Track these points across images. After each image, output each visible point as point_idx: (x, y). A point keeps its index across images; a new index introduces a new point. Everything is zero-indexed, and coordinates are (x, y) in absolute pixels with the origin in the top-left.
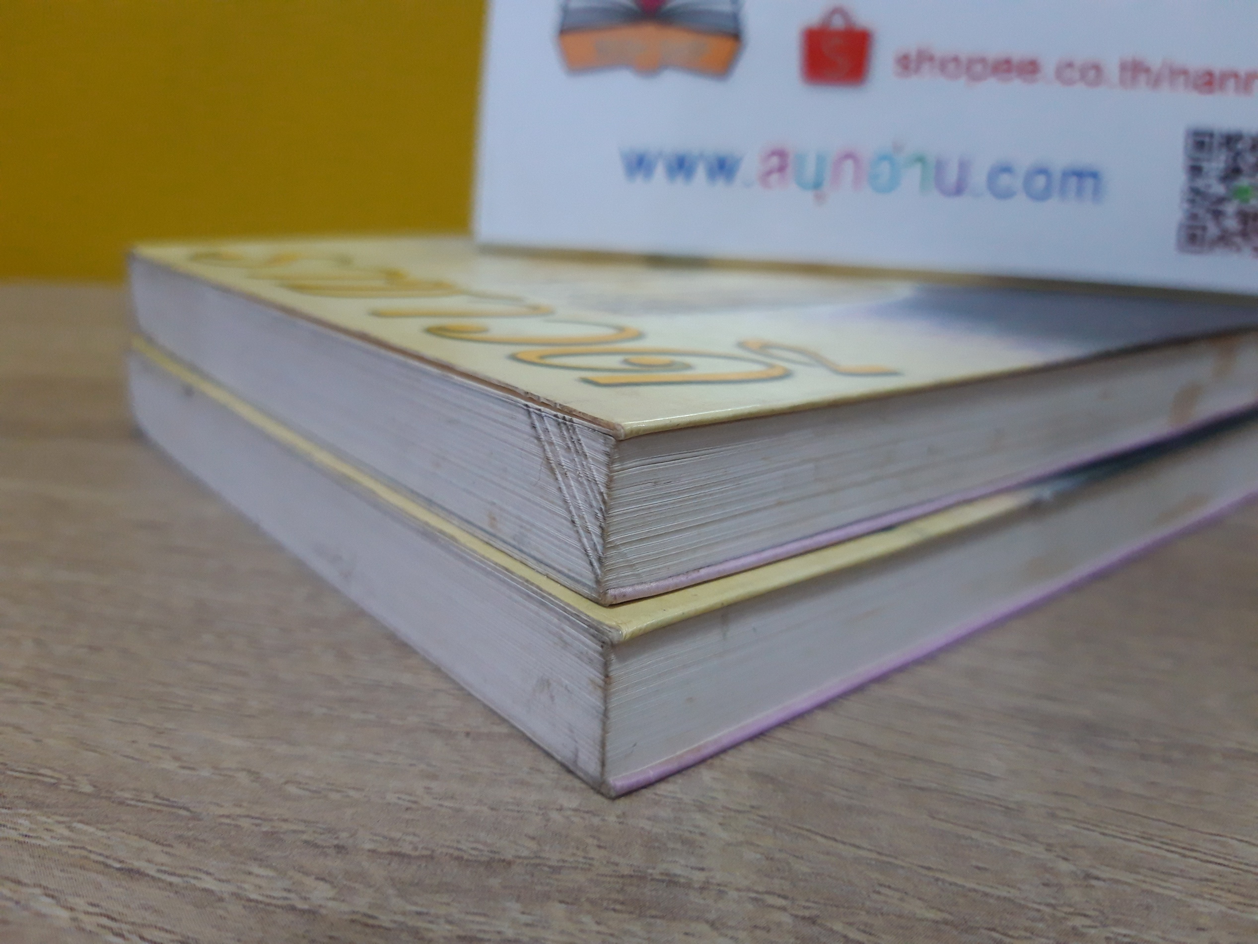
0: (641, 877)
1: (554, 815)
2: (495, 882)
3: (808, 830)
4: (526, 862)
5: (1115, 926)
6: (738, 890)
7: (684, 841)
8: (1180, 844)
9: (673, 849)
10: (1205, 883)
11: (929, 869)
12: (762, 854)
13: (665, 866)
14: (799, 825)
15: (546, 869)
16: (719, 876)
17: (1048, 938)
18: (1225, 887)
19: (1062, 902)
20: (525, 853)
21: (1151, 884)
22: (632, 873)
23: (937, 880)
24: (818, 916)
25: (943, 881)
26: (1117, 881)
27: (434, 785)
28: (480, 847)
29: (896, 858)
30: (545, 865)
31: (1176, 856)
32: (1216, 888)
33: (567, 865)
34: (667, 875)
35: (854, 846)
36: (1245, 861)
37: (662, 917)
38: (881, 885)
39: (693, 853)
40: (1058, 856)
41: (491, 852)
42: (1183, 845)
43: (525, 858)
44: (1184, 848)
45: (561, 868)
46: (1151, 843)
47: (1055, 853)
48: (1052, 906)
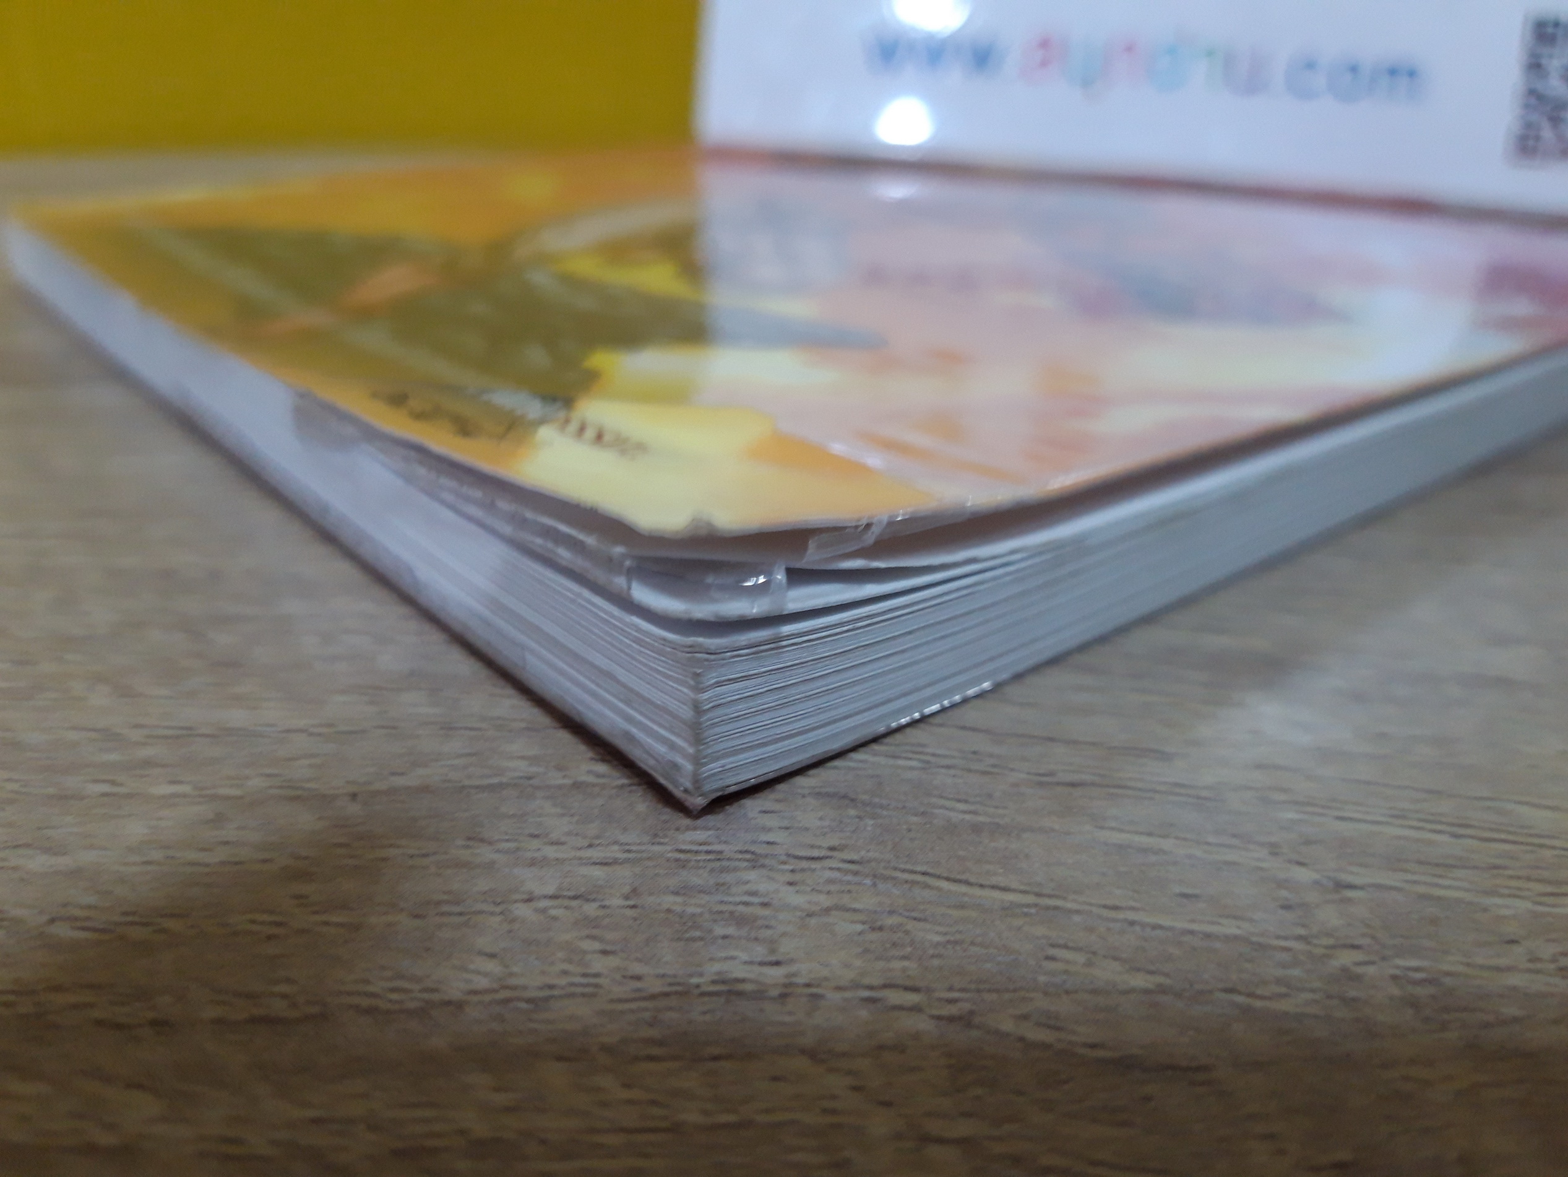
0: (681, 994)
1: (522, 911)
3: (924, 874)
4: (487, 999)
5: (1398, 956)
6: (839, 988)
7: (741, 921)
8: (1444, 820)
9: (725, 937)
10: (1494, 872)
11: (1116, 908)
12: (864, 923)
13: (716, 967)
14: (909, 867)
15: (523, 1005)
16: (805, 970)
17: (1312, 991)
18: (1524, 874)
19: (1314, 930)
20: (482, 983)
21: (1426, 884)
22: (667, 989)
23: (1132, 923)
24: (972, 1013)
25: (1143, 925)
26: (1379, 887)
27: (309, 890)
28: (406, 985)
29: (1065, 899)
30: (519, 999)
31: (1445, 838)
32: (1511, 877)
33: (556, 992)
34: (724, 982)
35: (999, 888)
36: (1535, 832)
38: (1053, 946)
39: (756, 939)
40: (1290, 861)
41: (424, 990)
42: (1449, 820)
43: (487, 991)
44: (1450, 824)
45: (547, 999)
46: (1406, 823)
47: (1284, 857)
48: (1304, 939)
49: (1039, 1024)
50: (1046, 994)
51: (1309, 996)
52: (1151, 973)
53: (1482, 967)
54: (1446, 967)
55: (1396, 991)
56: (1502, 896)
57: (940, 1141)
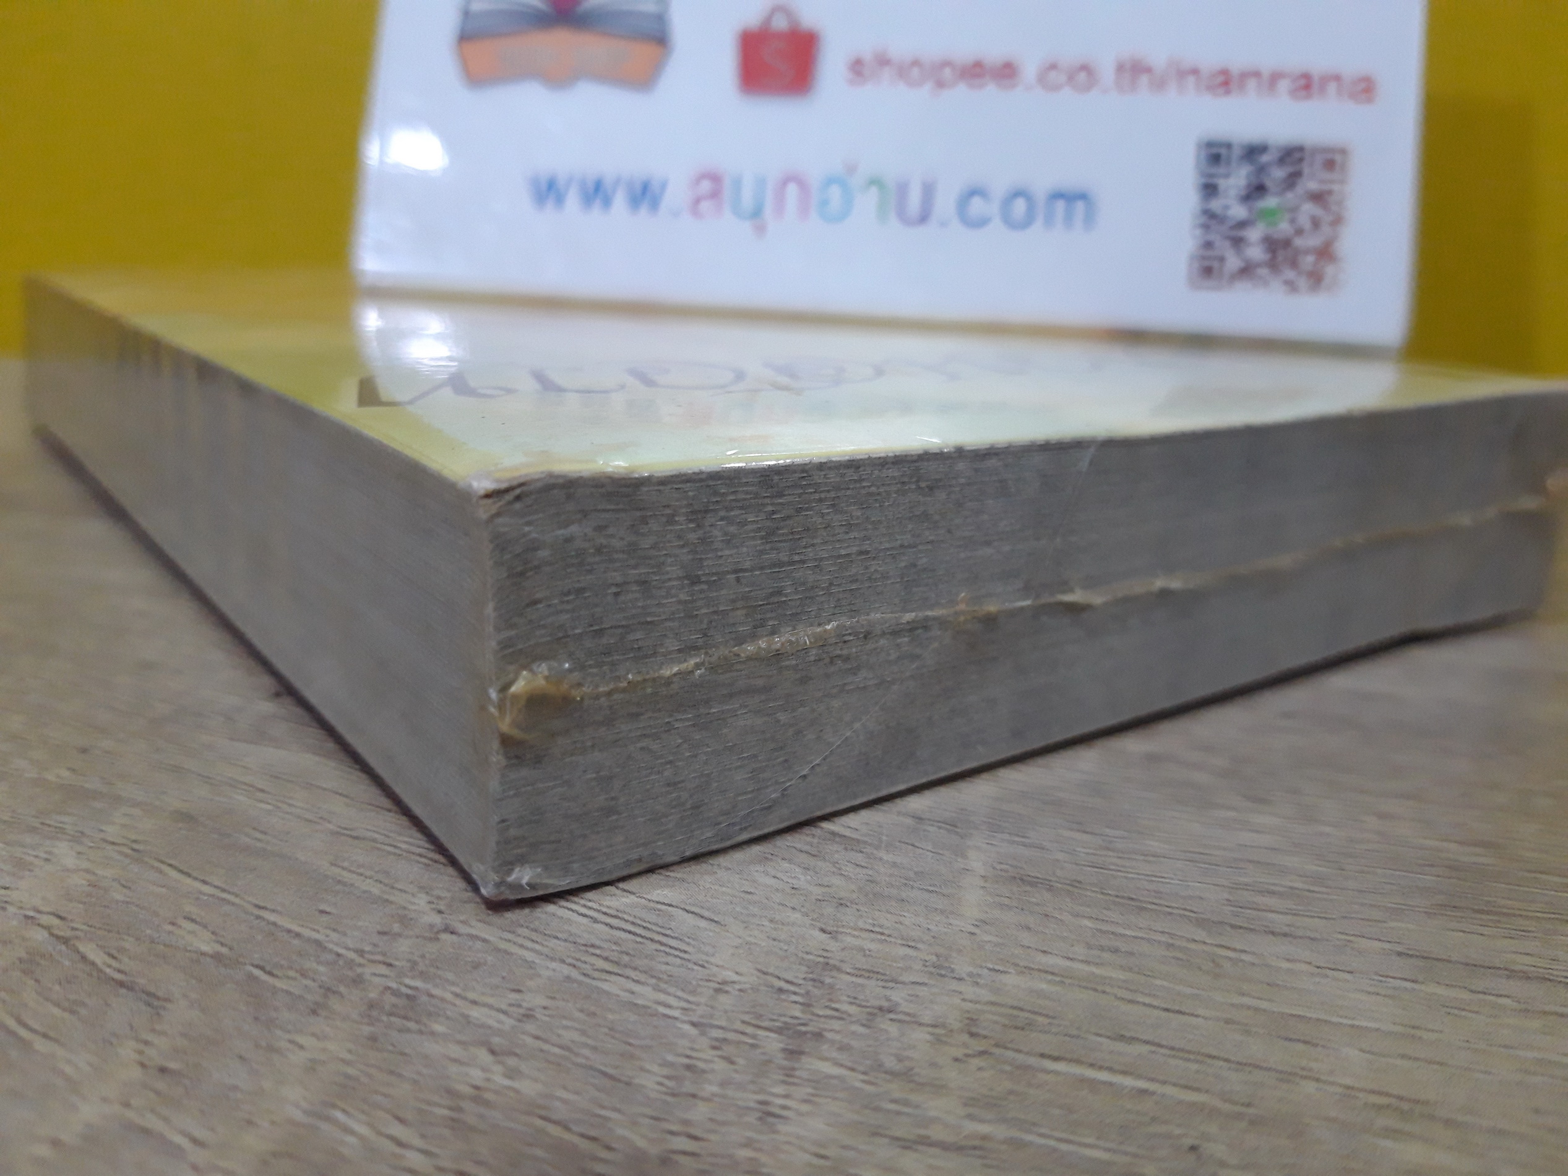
3: (171, 865)
5: (413, 978)
6: (21, 908)
8: (604, 910)
10: (583, 948)
11: (262, 908)
12: (88, 881)
14: (165, 859)
16: (14, 895)
17: (314, 980)
18: (605, 954)
19: (380, 950)
21: (515, 943)
23: (258, 917)
24: (77, 937)
25: (263, 919)
29: (237, 896)
31: (585, 920)
32: (593, 954)
35: (204, 882)
36: (668, 932)
38: (185, 918)
44: (605, 913)
47: (433, 906)
48: (361, 953)
50: (137, 940)
51: (309, 982)
52: (222, 944)
53: (465, 999)
54: (436, 992)
55: (373, 995)
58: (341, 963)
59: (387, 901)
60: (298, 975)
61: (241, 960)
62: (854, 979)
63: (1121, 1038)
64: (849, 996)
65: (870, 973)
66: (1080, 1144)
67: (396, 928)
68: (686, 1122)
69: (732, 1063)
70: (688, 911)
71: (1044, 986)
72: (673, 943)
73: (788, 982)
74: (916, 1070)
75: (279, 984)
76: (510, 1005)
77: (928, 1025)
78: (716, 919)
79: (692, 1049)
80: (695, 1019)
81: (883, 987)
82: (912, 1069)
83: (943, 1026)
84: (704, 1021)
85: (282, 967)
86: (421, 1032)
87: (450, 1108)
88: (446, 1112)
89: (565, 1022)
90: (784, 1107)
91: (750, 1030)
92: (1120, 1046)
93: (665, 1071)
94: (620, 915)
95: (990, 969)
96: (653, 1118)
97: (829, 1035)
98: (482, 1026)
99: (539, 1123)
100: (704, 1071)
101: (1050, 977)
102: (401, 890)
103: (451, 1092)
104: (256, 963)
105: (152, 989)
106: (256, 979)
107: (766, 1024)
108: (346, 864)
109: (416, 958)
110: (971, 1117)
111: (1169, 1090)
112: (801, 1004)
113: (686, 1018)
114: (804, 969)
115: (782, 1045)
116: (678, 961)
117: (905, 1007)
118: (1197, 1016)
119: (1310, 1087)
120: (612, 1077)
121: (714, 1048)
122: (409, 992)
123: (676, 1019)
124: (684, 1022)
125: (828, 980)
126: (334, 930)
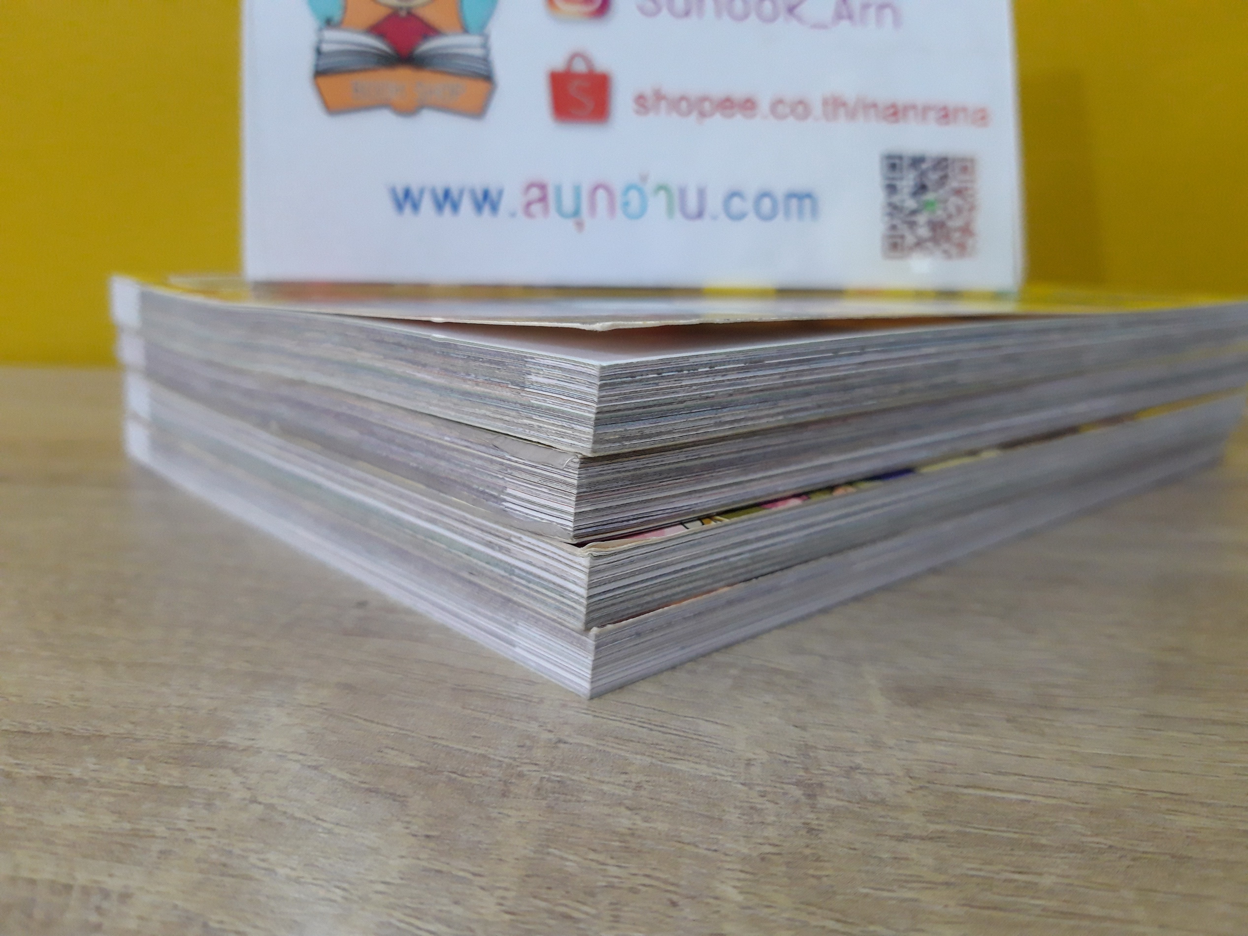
0: (200, 744)
1: (161, 711)
2: (86, 747)
3: (357, 717)
4: (118, 736)
5: (555, 770)
6: (271, 751)
7: (251, 724)
9: (238, 728)
10: (652, 746)
11: (434, 738)
12: (306, 730)
13: (224, 738)
14: (350, 713)
15: (130, 740)
16: (262, 743)
17: (494, 777)
18: (668, 749)
19: (525, 756)
20: (122, 731)
21: (608, 746)
22: (195, 742)
23: (435, 744)
24: (322, 765)
25: (439, 745)
26: (579, 744)
27: (78, 694)
28: (89, 728)
29: (412, 731)
30: (131, 738)
31: (643, 730)
32: (660, 749)
33: (148, 737)
34: (222, 742)
35: (386, 725)
36: (699, 733)
37: (199, 766)
38: (386, 747)
39: (252, 730)
40: (546, 730)
41: (96, 731)
42: (656, 723)
44: (655, 725)
45: (142, 739)
46: (631, 722)
47: (544, 728)
48: (515, 759)
49: (347, 773)
50: (363, 763)
51: (491, 779)
52: (421, 761)
53: (594, 780)
54: (573, 778)
55: (536, 783)
56: (644, 755)
57: (260, 803)
58: (504, 765)
59: (511, 727)
60: (481, 775)
61: (438, 769)
62: (827, 752)
63: (1000, 773)
64: (828, 762)
65: (836, 749)
66: (998, 831)
67: (528, 743)
68: (767, 838)
69: (777, 803)
70: (707, 721)
71: (942, 748)
72: (706, 739)
73: (788, 757)
74: (887, 799)
75: (475, 781)
76: (626, 781)
77: (881, 774)
78: (726, 723)
79: (748, 797)
80: (744, 782)
81: (847, 755)
82: (885, 799)
83: (893, 774)
84: (747, 782)
85: (468, 771)
86: (579, 801)
87: (621, 842)
88: (617, 844)
89: (664, 789)
90: (819, 825)
91: (778, 785)
92: (1001, 778)
93: (739, 811)
94: (665, 725)
95: (907, 741)
96: (744, 837)
97: (828, 784)
98: (613, 794)
99: (679, 845)
100: (762, 809)
101: (944, 743)
102: (518, 720)
103: (614, 832)
104: (450, 770)
105: (392, 791)
106: (455, 779)
107: (787, 781)
108: (472, 707)
109: (550, 759)
110: (932, 822)
111: (1039, 799)
112: (803, 768)
113: (736, 781)
114: (794, 749)
115: (801, 792)
116: (715, 750)
117: (864, 765)
118: (1039, 758)
119: (1118, 792)
120: (708, 817)
121: (762, 796)
122: (558, 779)
123: (730, 782)
124: (737, 783)
125: (812, 754)
126: (489, 747)
